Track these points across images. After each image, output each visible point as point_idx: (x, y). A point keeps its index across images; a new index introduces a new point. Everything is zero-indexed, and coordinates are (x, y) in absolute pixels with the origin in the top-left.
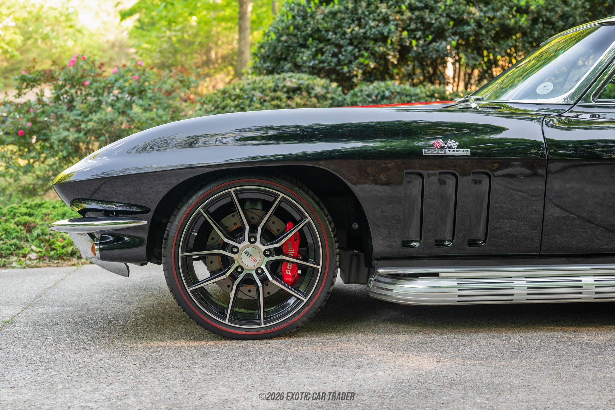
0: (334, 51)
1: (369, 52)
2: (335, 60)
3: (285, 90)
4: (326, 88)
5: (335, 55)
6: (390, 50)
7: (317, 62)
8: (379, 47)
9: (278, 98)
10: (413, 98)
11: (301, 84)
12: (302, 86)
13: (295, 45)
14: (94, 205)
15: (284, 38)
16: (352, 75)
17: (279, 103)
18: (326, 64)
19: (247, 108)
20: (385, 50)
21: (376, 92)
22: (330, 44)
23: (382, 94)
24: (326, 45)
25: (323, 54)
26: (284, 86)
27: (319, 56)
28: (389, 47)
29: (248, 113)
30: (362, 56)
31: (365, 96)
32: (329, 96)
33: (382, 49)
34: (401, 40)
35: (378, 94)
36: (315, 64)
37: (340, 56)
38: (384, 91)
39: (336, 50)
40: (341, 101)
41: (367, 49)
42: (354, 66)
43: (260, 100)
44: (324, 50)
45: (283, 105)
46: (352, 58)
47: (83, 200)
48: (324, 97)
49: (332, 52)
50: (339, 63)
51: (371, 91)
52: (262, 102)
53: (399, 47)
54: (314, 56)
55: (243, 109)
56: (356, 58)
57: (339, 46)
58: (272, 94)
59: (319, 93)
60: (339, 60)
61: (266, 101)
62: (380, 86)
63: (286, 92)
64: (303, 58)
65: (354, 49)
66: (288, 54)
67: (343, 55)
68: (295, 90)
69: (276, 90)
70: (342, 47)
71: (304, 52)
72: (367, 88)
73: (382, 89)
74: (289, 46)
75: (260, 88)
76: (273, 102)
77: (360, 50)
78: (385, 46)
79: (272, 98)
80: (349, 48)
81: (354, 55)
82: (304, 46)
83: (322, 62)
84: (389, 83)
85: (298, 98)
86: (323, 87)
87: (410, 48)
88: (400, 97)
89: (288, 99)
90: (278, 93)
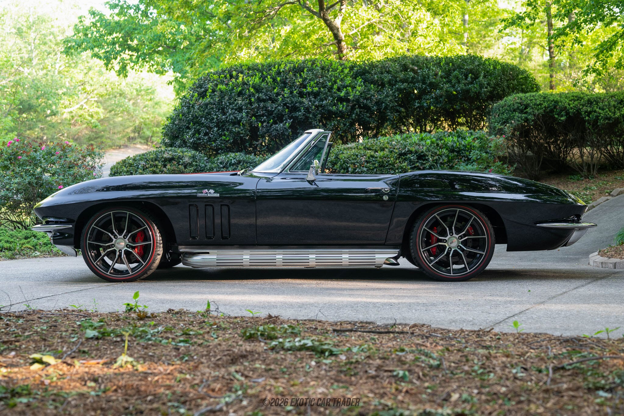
1: (229, 132)
2: (206, 137)
3: (163, 159)
4: (193, 157)
5: (206, 134)
6: (242, 130)
7: (195, 139)
8: (236, 128)
9: (156, 166)
11: (175, 155)
12: (174, 157)
13: (183, 127)
14: (52, 219)
15: (176, 122)
16: (218, 148)
17: (155, 169)
18: (201, 141)
19: (134, 173)
20: (240, 130)
21: (226, 161)
22: (204, 127)
23: (230, 162)
24: (202, 127)
25: (199, 133)
26: (162, 157)
27: (197, 135)
28: (242, 128)
29: (134, 176)
30: (225, 135)
31: (219, 164)
33: (237, 130)
34: (251, 124)
35: (228, 162)
36: (195, 141)
37: (210, 135)
38: (231, 160)
39: (208, 131)
41: (228, 130)
43: (143, 167)
44: (200, 130)
45: (158, 170)
46: (218, 136)
47: (47, 217)
48: (191, 165)
49: (205, 132)
50: (210, 139)
52: (144, 169)
53: (249, 128)
54: (194, 135)
55: (131, 174)
56: (221, 136)
57: (210, 128)
58: (151, 163)
59: (187, 161)
60: (210, 138)
61: (147, 168)
62: (231, 156)
63: (162, 161)
64: (187, 137)
65: (218, 130)
66: (180, 133)
67: (212, 134)
68: (171, 160)
69: (156, 160)
70: (211, 128)
71: (188, 133)
72: (222, 158)
73: (231, 158)
74: (180, 128)
75: (146, 159)
76: (151, 169)
77: (224, 130)
78: (239, 127)
79: (152, 166)
80: (216, 129)
81: (218, 133)
82: (188, 128)
83: (199, 139)
84: (238, 154)
85: (171, 165)
86: (190, 157)
87: (257, 127)
88: (243, 164)
89: (165, 166)
90: (157, 162)
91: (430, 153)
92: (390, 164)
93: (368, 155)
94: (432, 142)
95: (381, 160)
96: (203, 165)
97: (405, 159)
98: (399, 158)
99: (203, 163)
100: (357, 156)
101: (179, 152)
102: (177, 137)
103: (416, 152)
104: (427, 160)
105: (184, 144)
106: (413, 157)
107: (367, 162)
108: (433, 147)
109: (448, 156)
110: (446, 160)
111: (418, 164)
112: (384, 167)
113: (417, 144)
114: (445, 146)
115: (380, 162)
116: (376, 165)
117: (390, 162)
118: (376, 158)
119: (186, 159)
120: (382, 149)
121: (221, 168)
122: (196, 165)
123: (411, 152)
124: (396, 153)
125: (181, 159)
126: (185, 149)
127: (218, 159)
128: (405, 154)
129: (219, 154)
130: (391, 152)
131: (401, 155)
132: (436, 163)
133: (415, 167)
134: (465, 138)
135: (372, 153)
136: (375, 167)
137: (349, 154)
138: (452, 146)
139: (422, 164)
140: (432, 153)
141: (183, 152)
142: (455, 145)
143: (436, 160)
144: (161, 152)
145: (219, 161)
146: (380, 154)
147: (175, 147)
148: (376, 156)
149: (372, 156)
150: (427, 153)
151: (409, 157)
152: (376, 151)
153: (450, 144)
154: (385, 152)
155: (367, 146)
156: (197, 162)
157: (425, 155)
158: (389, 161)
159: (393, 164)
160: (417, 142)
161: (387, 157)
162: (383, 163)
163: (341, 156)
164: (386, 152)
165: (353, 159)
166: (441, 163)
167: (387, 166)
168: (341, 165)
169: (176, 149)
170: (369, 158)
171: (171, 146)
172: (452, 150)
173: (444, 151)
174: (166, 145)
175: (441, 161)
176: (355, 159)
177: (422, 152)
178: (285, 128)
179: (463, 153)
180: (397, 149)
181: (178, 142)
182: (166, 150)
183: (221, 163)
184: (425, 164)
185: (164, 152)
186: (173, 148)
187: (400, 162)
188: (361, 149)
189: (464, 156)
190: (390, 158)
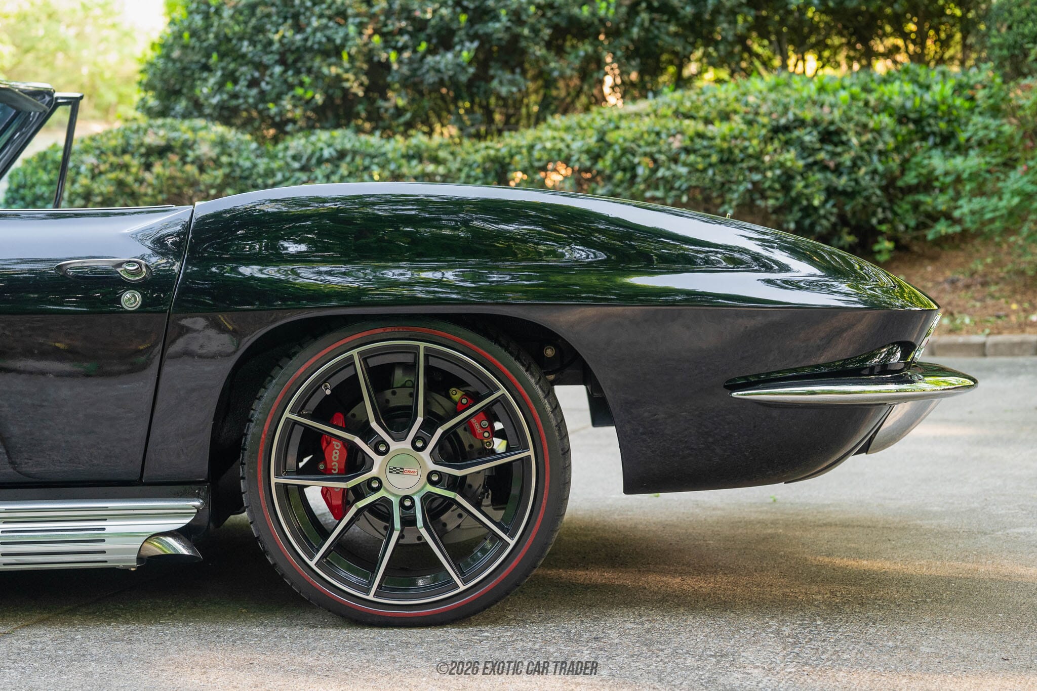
0: (252, 76)
1: (313, 76)
2: (254, 92)
3: (143, 150)
4: (222, 143)
5: (253, 83)
6: (347, 71)
7: (225, 97)
8: (330, 65)
9: (125, 167)
10: (376, 160)
11: (174, 139)
12: (173, 143)
13: (193, 66)
15: (175, 54)
16: (284, 119)
18: (241, 101)
20: (340, 71)
21: (309, 151)
22: (247, 64)
23: (317, 154)
24: (241, 65)
25: (235, 82)
26: (141, 145)
27: (229, 86)
28: (347, 65)
30: (302, 84)
31: (289, 160)
32: (224, 159)
33: (334, 70)
35: (313, 154)
36: (223, 101)
37: (263, 84)
38: (321, 149)
39: (257, 74)
40: (248, 169)
41: (309, 71)
42: (287, 103)
43: (92, 170)
44: (238, 74)
45: (130, 179)
46: (284, 88)
48: (216, 162)
49: (249, 77)
50: (263, 97)
51: (300, 148)
52: (95, 175)
53: (365, 66)
54: (221, 86)
56: (291, 87)
57: (261, 67)
58: (113, 159)
59: (205, 154)
60: (262, 93)
61: (101, 173)
62: (319, 140)
63: (142, 155)
64: (204, 90)
65: (285, 71)
66: (183, 82)
67: (268, 83)
68: (162, 151)
69: (124, 152)
70: (266, 67)
71: (205, 80)
72: (297, 143)
73: (320, 145)
74: (184, 69)
75: (98, 148)
76: (112, 176)
77: (298, 72)
78: (339, 64)
79: (114, 167)
80: (278, 69)
81: (285, 81)
82: (206, 68)
83: (235, 96)
84: (338, 133)
85: (164, 166)
86: (214, 144)
87: (387, 66)
88: (353, 160)
89: (148, 167)
90: (127, 158)
91: (851, 125)
92: (750, 156)
93: (691, 132)
94: (853, 97)
95: (725, 145)
96: (247, 164)
97: (787, 144)
98: (772, 139)
99: (248, 158)
100: (658, 134)
101: (183, 130)
102: (177, 93)
103: (816, 123)
104: (843, 143)
105: (197, 108)
106: (810, 137)
107: (688, 151)
108: (855, 109)
109: (894, 134)
110: (891, 142)
111: (822, 155)
112: (734, 163)
113: (814, 103)
114: (884, 107)
115: (721, 151)
116: (714, 158)
117: (750, 151)
118: (712, 139)
119: (205, 150)
120: (725, 116)
121: (294, 170)
122: (230, 164)
123: (801, 123)
124: (764, 126)
125: (191, 147)
126: (200, 122)
127: (286, 149)
128: (787, 129)
129: (286, 133)
130: (750, 123)
131: (776, 130)
132: (869, 152)
133: (815, 163)
134: (928, 88)
135: (701, 127)
136: (711, 165)
137: (635, 128)
138: (903, 107)
139: (834, 155)
140: (857, 125)
141: (194, 130)
142: (909, 104)
143: (868, 143)
144: (137, 131)
145: (291, 152)
146: (718, 129)
147: (175, 117)
148: (709, 134)
149: (701, 136)
150: (845, 126)
151: (798, 137)
152: (708, 121)
153: (897, 100)
154: (734, 125)
155: (682, 109)
156: (230, 155)
157: (839, 132)
158: (746, 148)
159: (759, 156)
160: (815, 96)
161: (739, 136)
162: (730, 151)
163: (611, 137)
164: (737, 124)
165: (648, 144)
166: (880, 153)
167: (742, 161)
168: (616, 161)
169: (177, 122)
170: (692, 139)
171: (163, 113)
172: (902, 118)
173: (885, 120)
174: (150, 113)
175: (880, 146)
176: (654, 143)
177: (832, 123)
178: (459, 65)
179: (929, 125)
180: (765, 115)
181: (181, 105)
182: (151, 126)
183: (295, 158)
184: (839, 154)
185: (146, 131)
186: (169, 120)
187: (775, 151)
188: (665, 116)
189: (934, 134)
190: (749, 139)
